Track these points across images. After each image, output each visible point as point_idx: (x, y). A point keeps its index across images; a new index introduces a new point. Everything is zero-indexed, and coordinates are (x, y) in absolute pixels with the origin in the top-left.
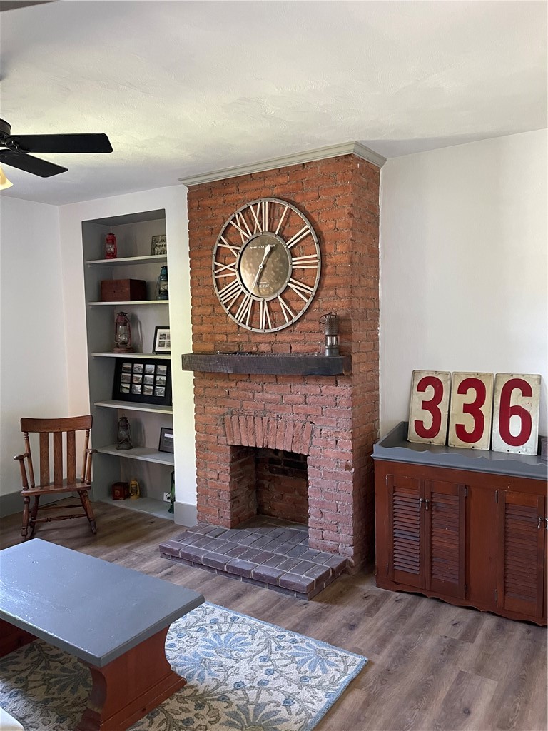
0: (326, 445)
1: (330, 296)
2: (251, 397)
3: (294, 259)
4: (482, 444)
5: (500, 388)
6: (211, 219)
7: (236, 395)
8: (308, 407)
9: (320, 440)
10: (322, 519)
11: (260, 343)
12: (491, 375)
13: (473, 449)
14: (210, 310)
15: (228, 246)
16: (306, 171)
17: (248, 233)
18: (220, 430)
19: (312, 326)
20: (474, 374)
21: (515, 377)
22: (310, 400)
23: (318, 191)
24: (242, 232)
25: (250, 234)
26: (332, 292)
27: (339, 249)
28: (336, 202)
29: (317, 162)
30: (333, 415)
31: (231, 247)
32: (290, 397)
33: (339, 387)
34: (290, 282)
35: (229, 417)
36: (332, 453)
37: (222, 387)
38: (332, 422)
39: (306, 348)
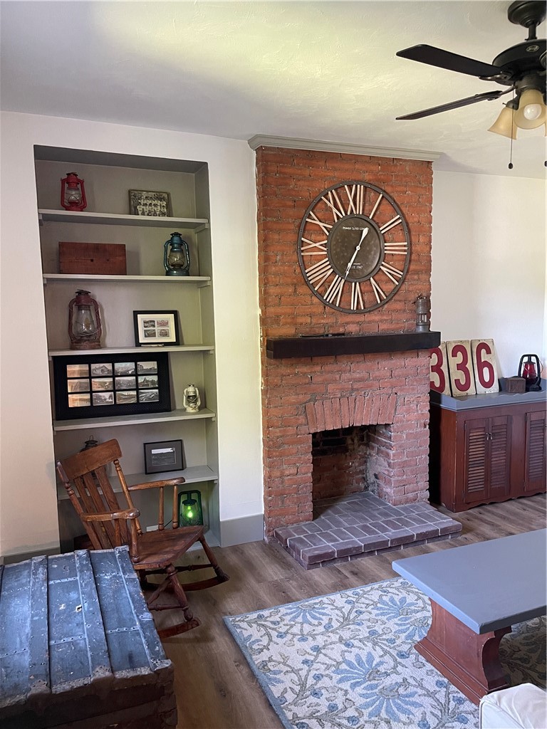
0: (408, 411)
1: (415, 280)
2: (338, 379)
3: (386, 244)
4: (471, 391)
5: (475, 350)
6: (293, 190)
7: (320, 379)
8: (394, 379)
9: (404, 408)
10: (405, 477)
11: (347, 323)
12: (468, 341)
13: (467, 395)
14: (291, 290)
15: (318, 223)
16: (396, 166)
17: (341, 213)
18: (302, 419)
19: (399, 306)
20: (459, 342)
21: (481, 342)
22: (396, 373)
23: (406, 186)
24: (335, 210)
25: (344, 215)
26: (416, 277)
27: (421, 240)
28: (420, 200)
29: (405, 161)
30: (415, 383)
31: (321, 224)
32: (377, 373)
33: (420, 358)
34: (382, 265)
35: (312, 403)
36: (414, 415)
37: (305, 374)
38: (413, 389)
39: (393, 326)
